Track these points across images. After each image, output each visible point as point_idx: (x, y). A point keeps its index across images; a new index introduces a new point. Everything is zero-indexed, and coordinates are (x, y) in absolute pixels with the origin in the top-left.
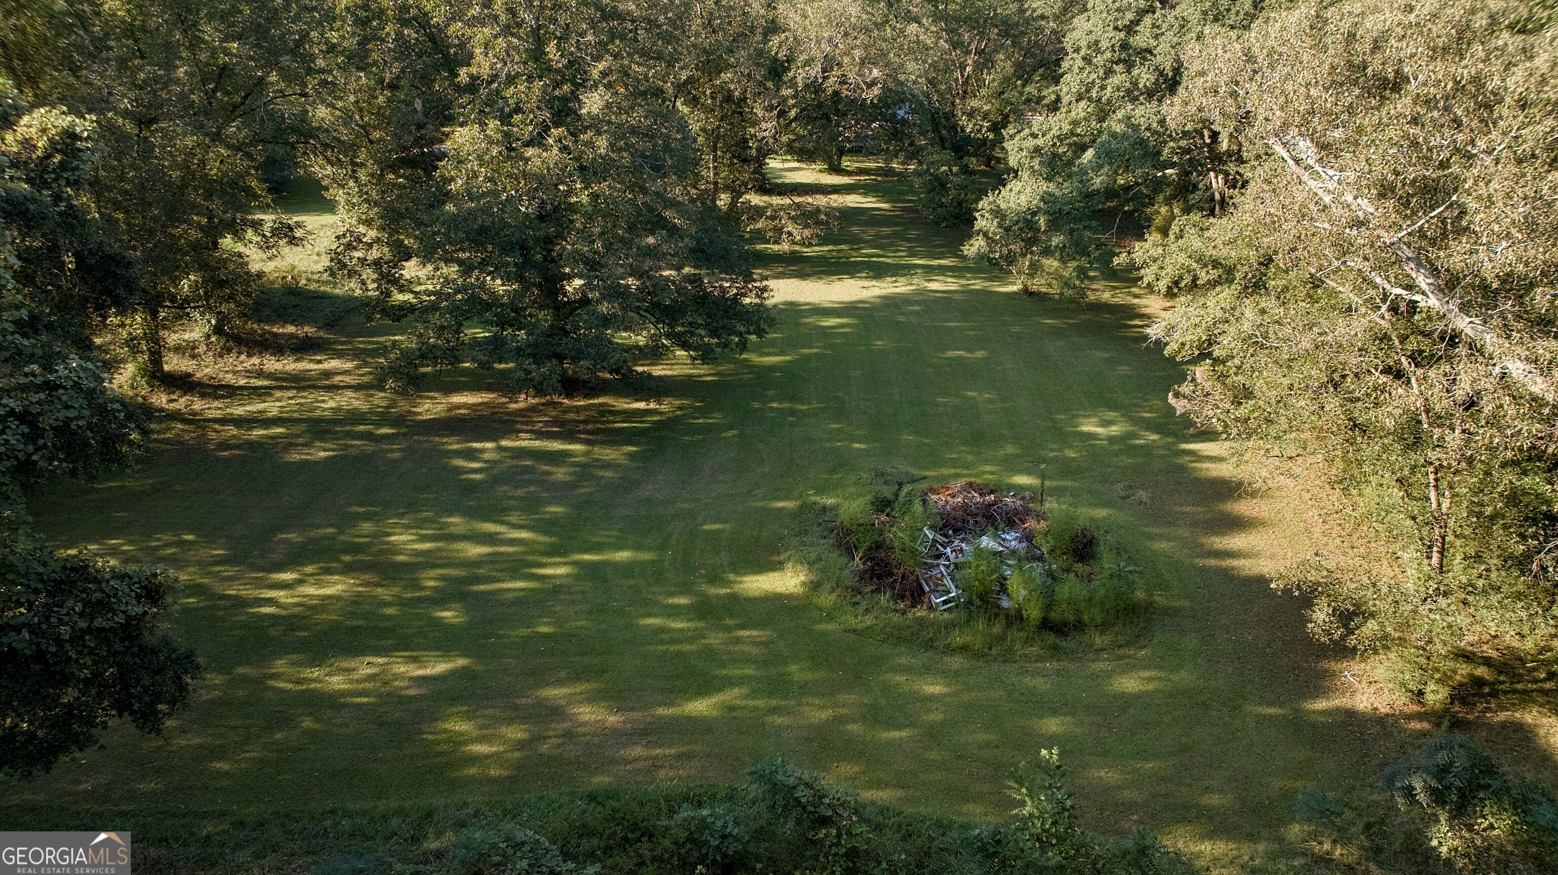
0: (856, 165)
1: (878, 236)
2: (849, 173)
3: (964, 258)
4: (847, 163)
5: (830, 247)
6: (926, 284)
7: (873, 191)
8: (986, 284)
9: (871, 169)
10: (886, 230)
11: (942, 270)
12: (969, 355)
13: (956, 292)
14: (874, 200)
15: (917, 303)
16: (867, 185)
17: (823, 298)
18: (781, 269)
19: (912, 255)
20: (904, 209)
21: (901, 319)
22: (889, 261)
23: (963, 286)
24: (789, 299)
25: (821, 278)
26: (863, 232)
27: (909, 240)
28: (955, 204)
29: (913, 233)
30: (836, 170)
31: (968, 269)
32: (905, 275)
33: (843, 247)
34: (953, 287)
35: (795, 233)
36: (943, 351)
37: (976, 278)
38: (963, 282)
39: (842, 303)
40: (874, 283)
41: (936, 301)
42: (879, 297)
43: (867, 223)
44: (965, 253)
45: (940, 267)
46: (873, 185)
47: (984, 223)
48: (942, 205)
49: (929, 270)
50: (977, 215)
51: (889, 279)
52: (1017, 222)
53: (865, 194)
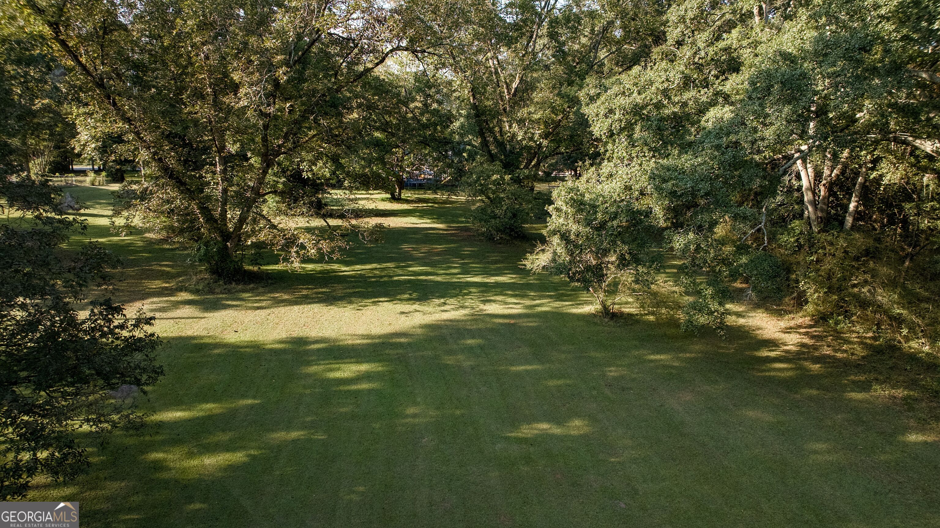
0: (417, 196)
1: (430, 253)
2: (407, 201)
3: (525, 272)
4: (406, 194)
5: (374, 266)
6: (482, 306)
7: (429, 214)
8: (557, 304)
9: (429, 199)
10: (440, 247)
11: (501, 289)
12: (557, 430)
13: (519, 316)
14: (429, 221)
15: (472, 334)
16: (423, 210)
17: (344, 331)
18: (305, 292)
19: (466, 272)
20: (458, 228)
21: (449, 360)
22: (439, 279)
23: (527, 307)
24: (295, 335)
25: (351, 302)
26: (414, 249)
27: (463, 257)
28: (509, 214)
29: (467, 250)
30: (395, 199)
31: (529, 286)
32: (456, 296)
33: (389, 265)
34: (517, 310)
35: (308, 245)
36: (515, 424)
37: (541, 297)
38: (528, 302)
39: (368, 337)
40: (416, 306)
41: (495, 331)
42: (422, 327)
43: (418, 242)
44: (529, 266)
45: (497, 285)
46: (429, 210)
47: (561, 221)
48: (495, 217)
49: (485, 288)
50: (550, 209)
51: (437, 301)
52: (615, 216)
53: (421, 217)
